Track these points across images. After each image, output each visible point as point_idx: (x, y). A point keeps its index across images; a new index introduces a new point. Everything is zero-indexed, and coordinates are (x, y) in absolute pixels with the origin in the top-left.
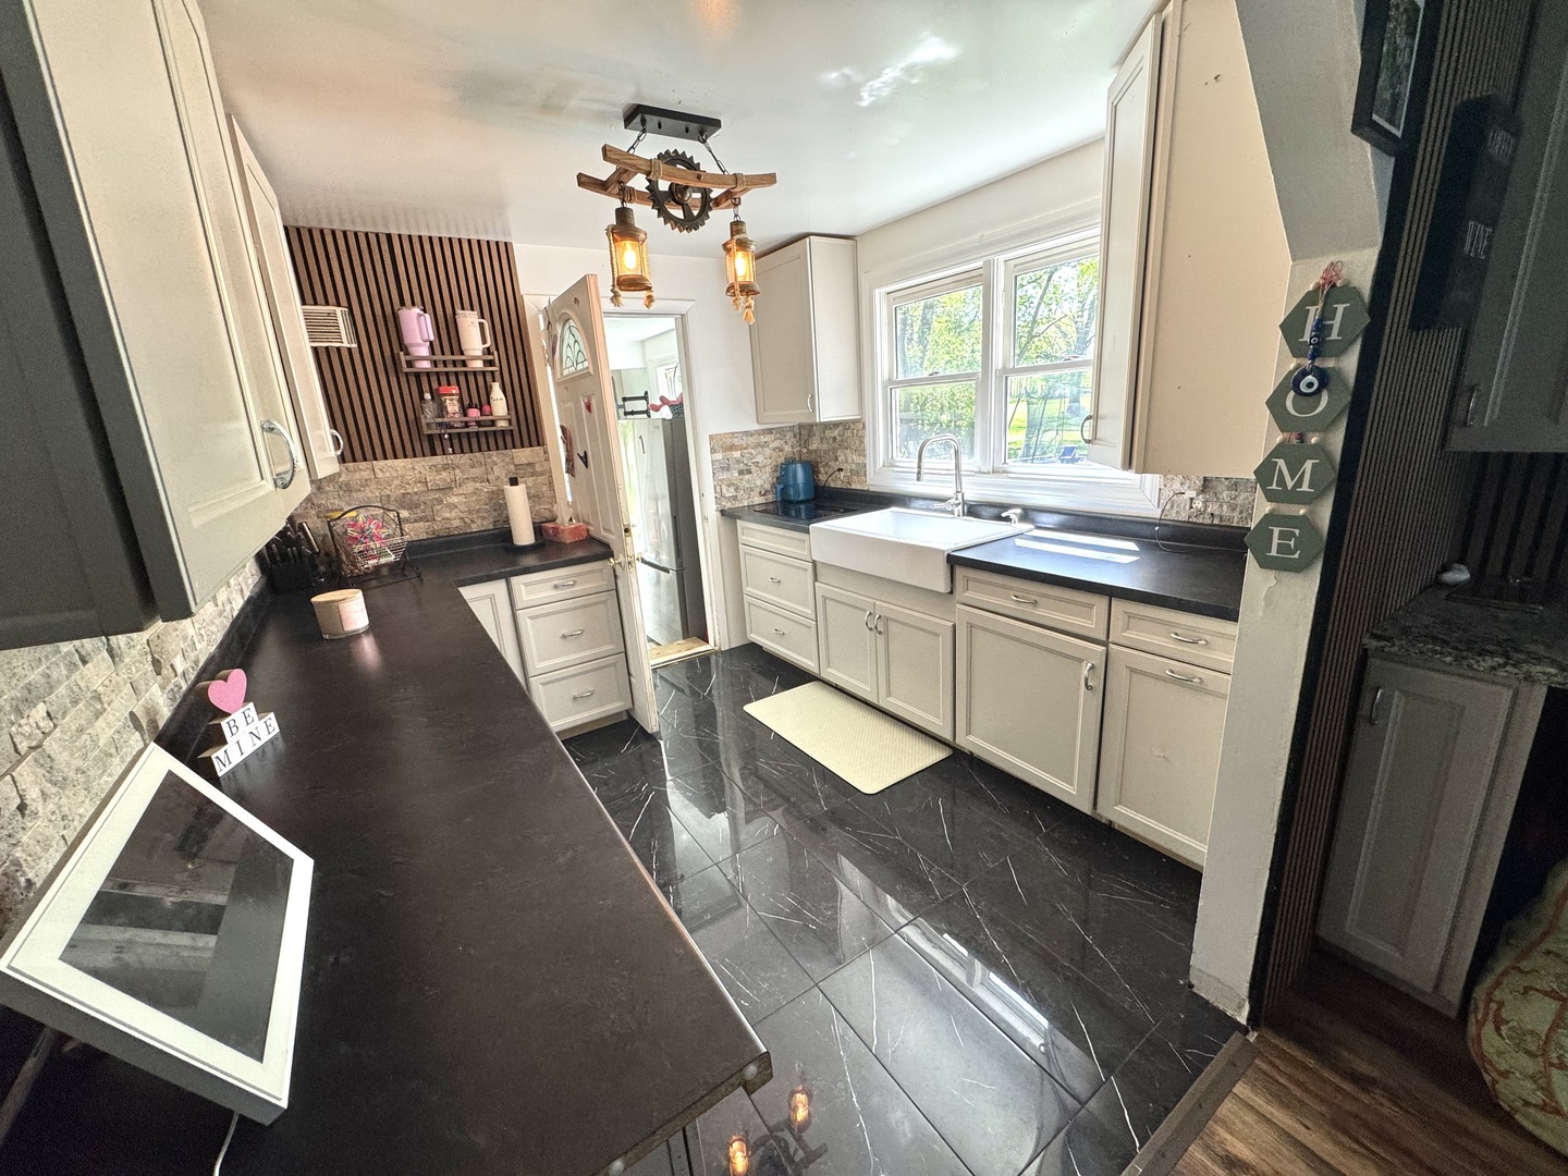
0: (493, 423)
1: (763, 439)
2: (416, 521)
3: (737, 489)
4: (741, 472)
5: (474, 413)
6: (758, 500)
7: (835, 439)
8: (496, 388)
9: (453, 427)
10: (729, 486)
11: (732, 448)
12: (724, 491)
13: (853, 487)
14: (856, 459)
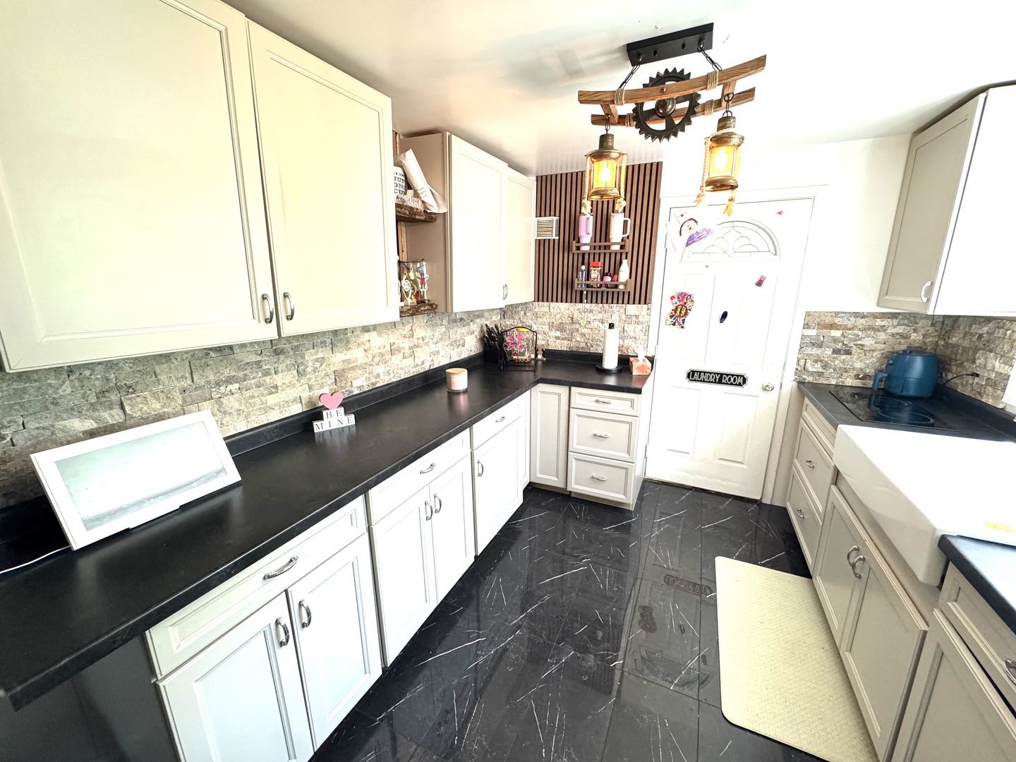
0: (616, 286)
1: (879, 322)
2: (563, 339)
3: (825, 366)
4: (836, 351)
5: (608, 279)
6: (850, 381)
7: (981, 336)
8: (625, 262)
9: (592, 287)
10: (816, 362)
11: (832, 326)
12: (808, 365)
13: (984, 400)
14: (998, 365)
